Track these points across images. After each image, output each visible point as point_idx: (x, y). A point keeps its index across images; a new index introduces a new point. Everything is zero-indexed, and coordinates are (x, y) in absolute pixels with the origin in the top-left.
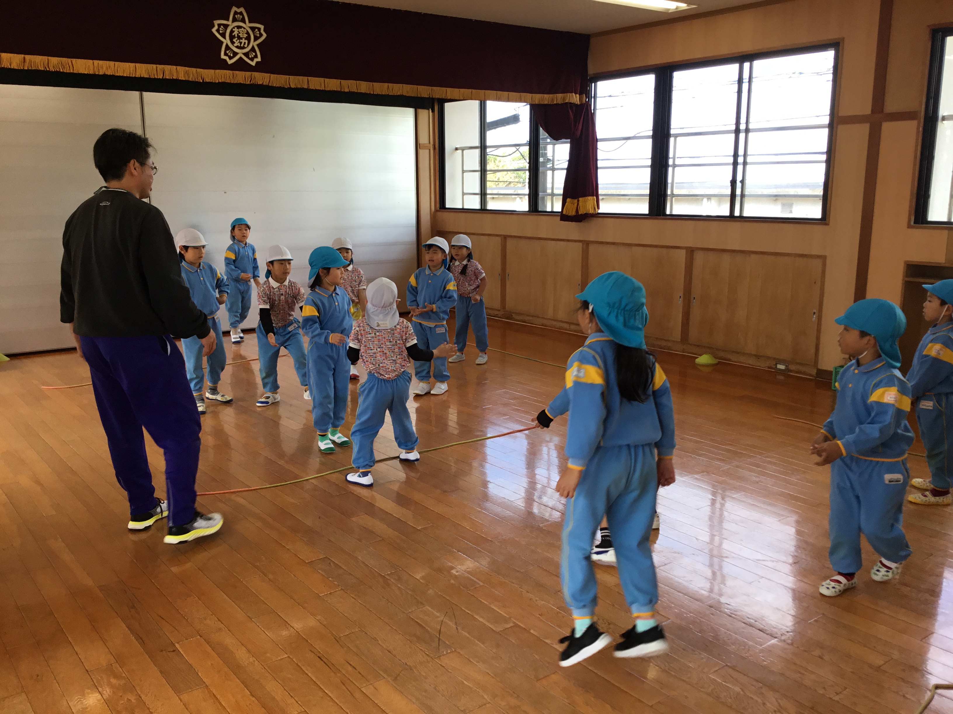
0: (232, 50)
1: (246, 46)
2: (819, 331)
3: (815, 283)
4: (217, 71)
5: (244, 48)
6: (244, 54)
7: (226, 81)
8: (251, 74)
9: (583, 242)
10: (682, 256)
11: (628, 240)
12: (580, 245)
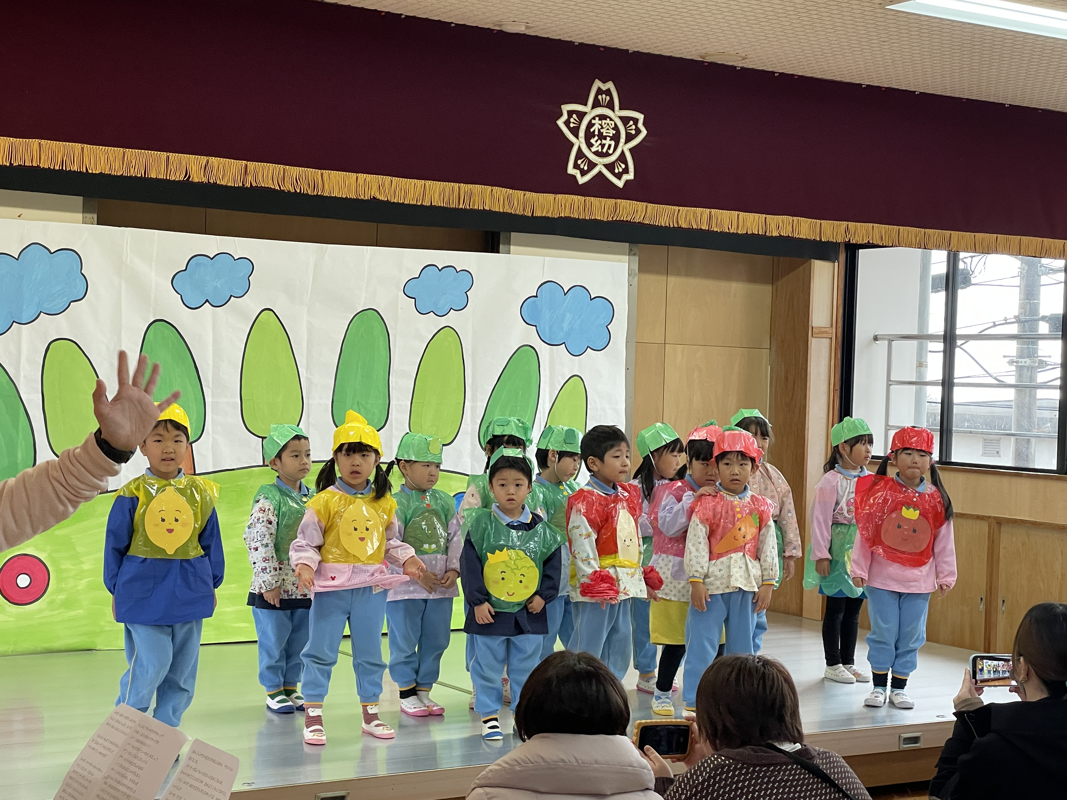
0: (587, 157)
1: (611, 152)
4: (560, 196)
5: (607, 155)
6: (606, 166)
7: (572, 216)
8: (616, 203)
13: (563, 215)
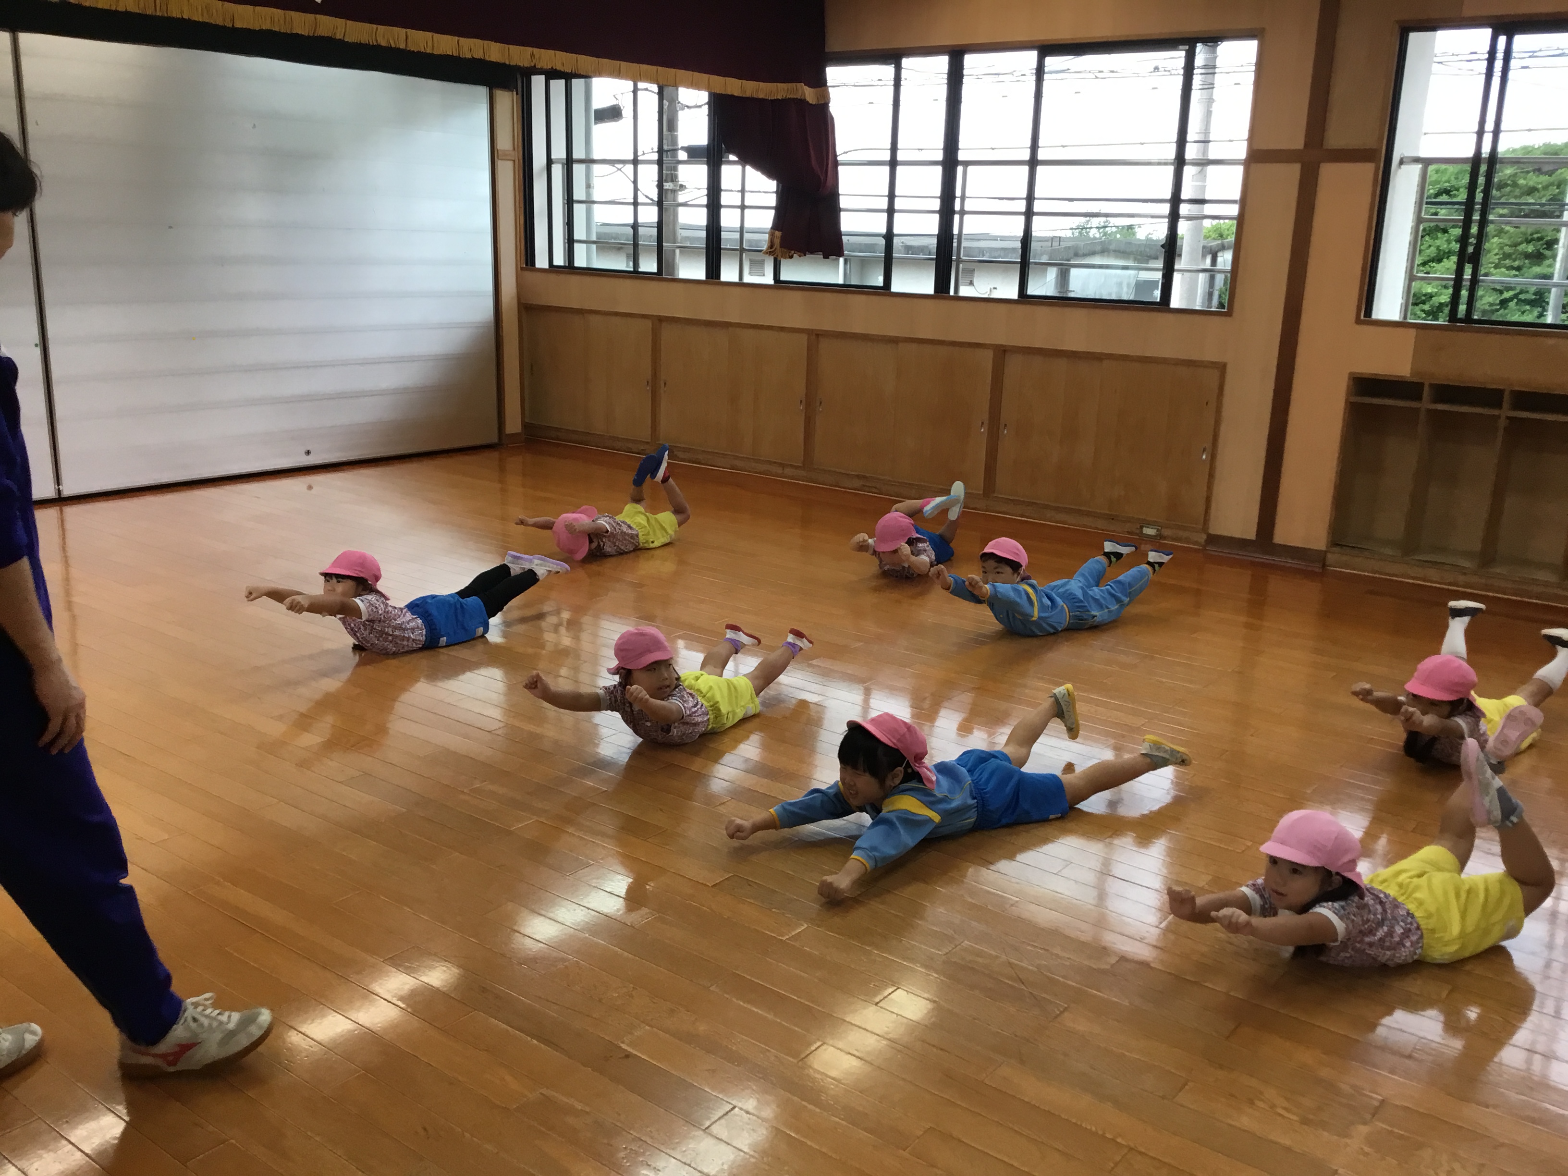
2: (1211, 475)
3: (1207, 403)
7: (273, 29)
8: (315, 18)
9: (808, 332)
10: (987, 359)
11: (892, 332)
12: (804, 338)
13: (264, 28)
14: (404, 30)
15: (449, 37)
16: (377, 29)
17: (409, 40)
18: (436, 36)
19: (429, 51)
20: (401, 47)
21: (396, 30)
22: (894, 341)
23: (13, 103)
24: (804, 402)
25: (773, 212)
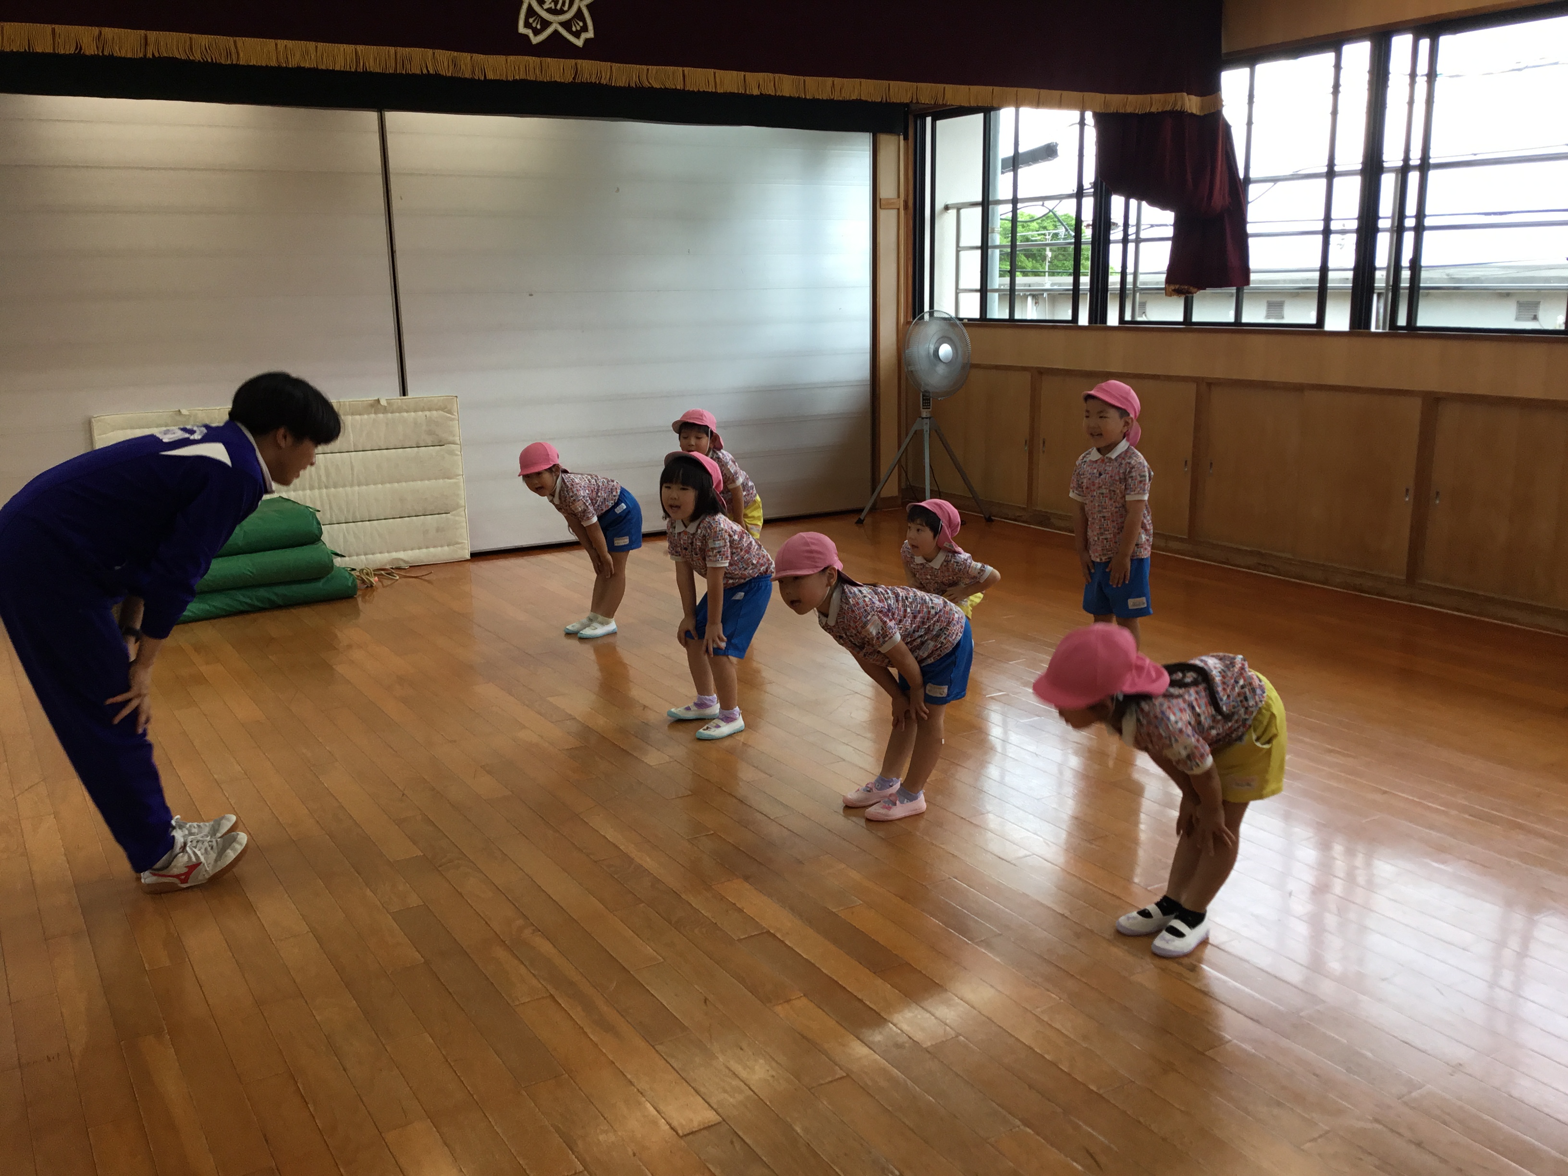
0: (539, 15)
1: (566, 8)
4: (512, 58)
5: (562, 12)
6: (562, 24)
7: (529, 78)
8: (576, 64)
9: (1197, 380)
10: (1413, 410)
11: (1296, 376)
12: (1194, 386)
13: (518, 78)
14: (680, 69)
15: (735, 73)
16: (648, 70)
17: (687, 79)
18: (720, 73)
19: (711, 89)
20: (678, 88)
21: (670, 69)
22: (1299, 388)
23: (379, 180)
24: (1190, 463)
25: (1169, 244)
